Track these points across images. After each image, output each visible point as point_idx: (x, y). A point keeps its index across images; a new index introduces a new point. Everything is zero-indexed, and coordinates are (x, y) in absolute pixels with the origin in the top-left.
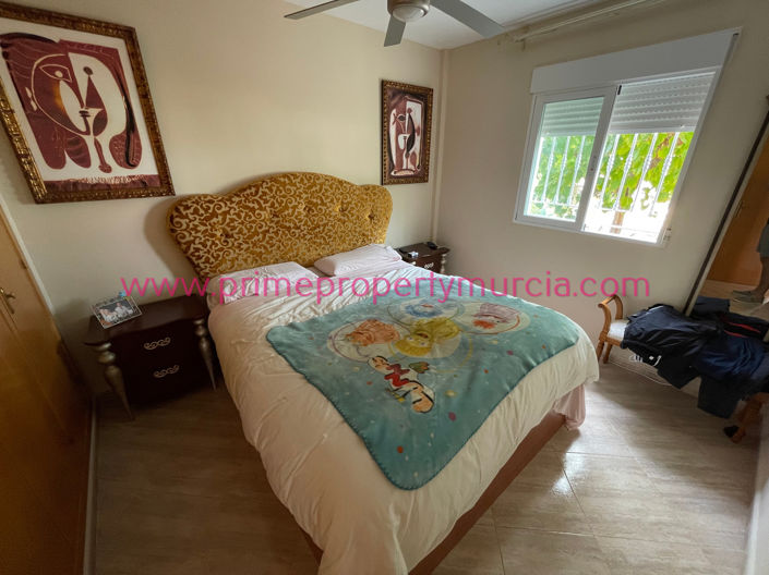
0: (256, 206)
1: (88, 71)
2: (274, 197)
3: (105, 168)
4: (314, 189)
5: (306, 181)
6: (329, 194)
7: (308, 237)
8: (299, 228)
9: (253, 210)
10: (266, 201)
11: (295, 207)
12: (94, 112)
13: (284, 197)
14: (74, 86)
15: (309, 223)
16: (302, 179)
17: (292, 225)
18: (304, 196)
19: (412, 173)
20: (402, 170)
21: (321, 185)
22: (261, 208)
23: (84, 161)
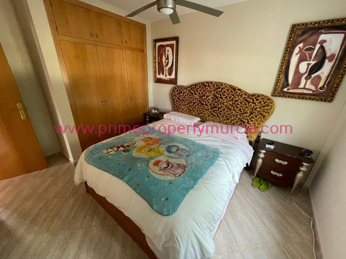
0: (194, 93)
1: (168, 51)
2: (200, 90)
3: (166, 76)
4: (218, 90)
5: (215, 86)
6: (225, 94)
7: (210, 110)
8: (207, 105)
9: (192, 94)
10: (197, 92)
11: (207, 96)
12: (167, 61)
13: (204, 91)
14: (165, 55)
15: (212, 105)
16: (214, 85)
17: (205, 104)
18: (213, 92)
19: (311, 92)
20: (297, 88)
21: (223, 89)
22: (195, 94)
23: (163, 74)
